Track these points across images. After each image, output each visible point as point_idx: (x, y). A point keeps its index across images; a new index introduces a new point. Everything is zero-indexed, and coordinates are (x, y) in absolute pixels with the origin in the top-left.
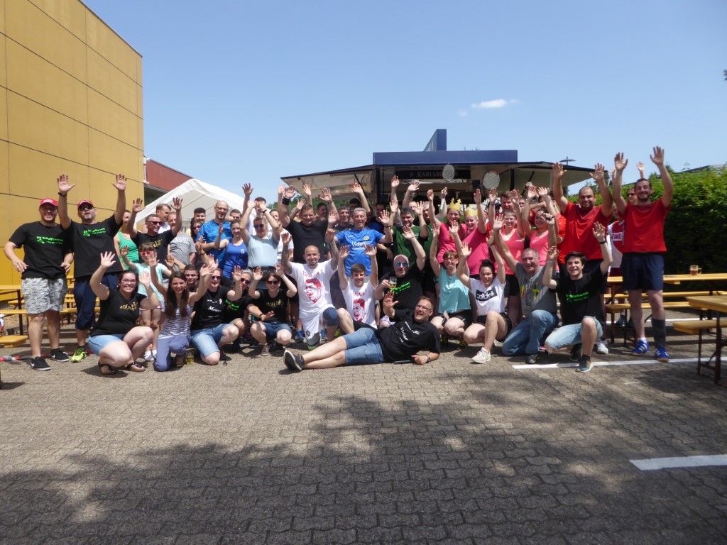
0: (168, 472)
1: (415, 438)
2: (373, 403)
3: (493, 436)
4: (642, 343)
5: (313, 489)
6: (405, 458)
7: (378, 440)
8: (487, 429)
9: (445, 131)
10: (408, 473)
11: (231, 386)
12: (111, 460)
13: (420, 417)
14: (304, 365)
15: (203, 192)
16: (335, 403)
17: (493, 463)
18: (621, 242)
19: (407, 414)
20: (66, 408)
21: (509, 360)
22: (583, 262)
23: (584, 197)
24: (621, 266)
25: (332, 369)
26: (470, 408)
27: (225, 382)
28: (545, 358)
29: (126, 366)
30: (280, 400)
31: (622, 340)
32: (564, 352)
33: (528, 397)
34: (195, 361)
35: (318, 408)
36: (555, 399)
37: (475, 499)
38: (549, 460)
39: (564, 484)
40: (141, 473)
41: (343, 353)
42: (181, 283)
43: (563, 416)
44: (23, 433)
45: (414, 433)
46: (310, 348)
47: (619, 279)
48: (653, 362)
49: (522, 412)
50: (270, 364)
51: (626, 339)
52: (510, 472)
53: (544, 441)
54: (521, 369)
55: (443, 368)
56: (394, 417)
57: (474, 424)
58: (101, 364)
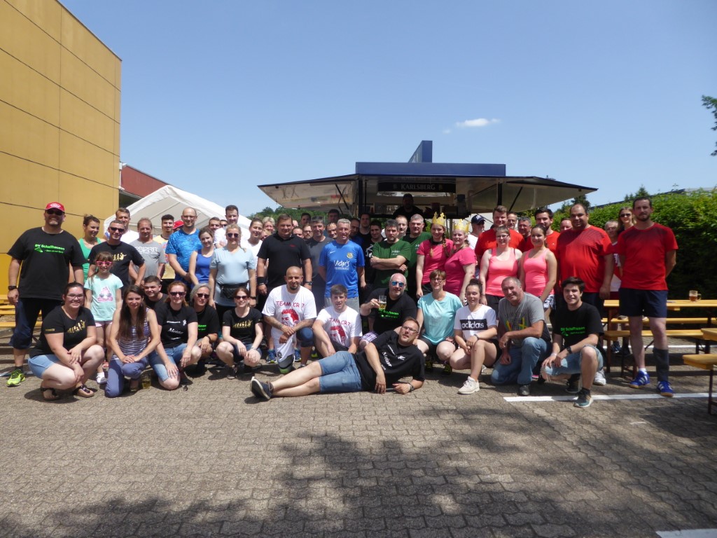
1: (398, 494)
2: (349, 443)
3: (490, 493)
4: (641, 374)
6: (385, 523)
7: (354, 496)
8: (481, 482)
9: (430, 143)
11: (188, 417)
13: (402, 464)
14: (273, 393)
15: (179, 200)
16: (305, 442)
19: (388, 460)
21: (499, 391)
26: (460, 453)
27: (183, 413)
28: (539, 388)
30: (242, 438)
31: (618, 369)
33: (525, 438)
35: (286, 449)
38: (560, 530)
41: (317, 380)
42: (137, 299)
43: (567, 465)
45: (397, 486)
46: (282, 370)
47: (615, 303)
48: (656, 396)
51: (623, 369)
53: (551, 501)
54: (514, 402)
55: (427, 398)
56: (373, 462)
57: (467, 475)
58: (44, 387)
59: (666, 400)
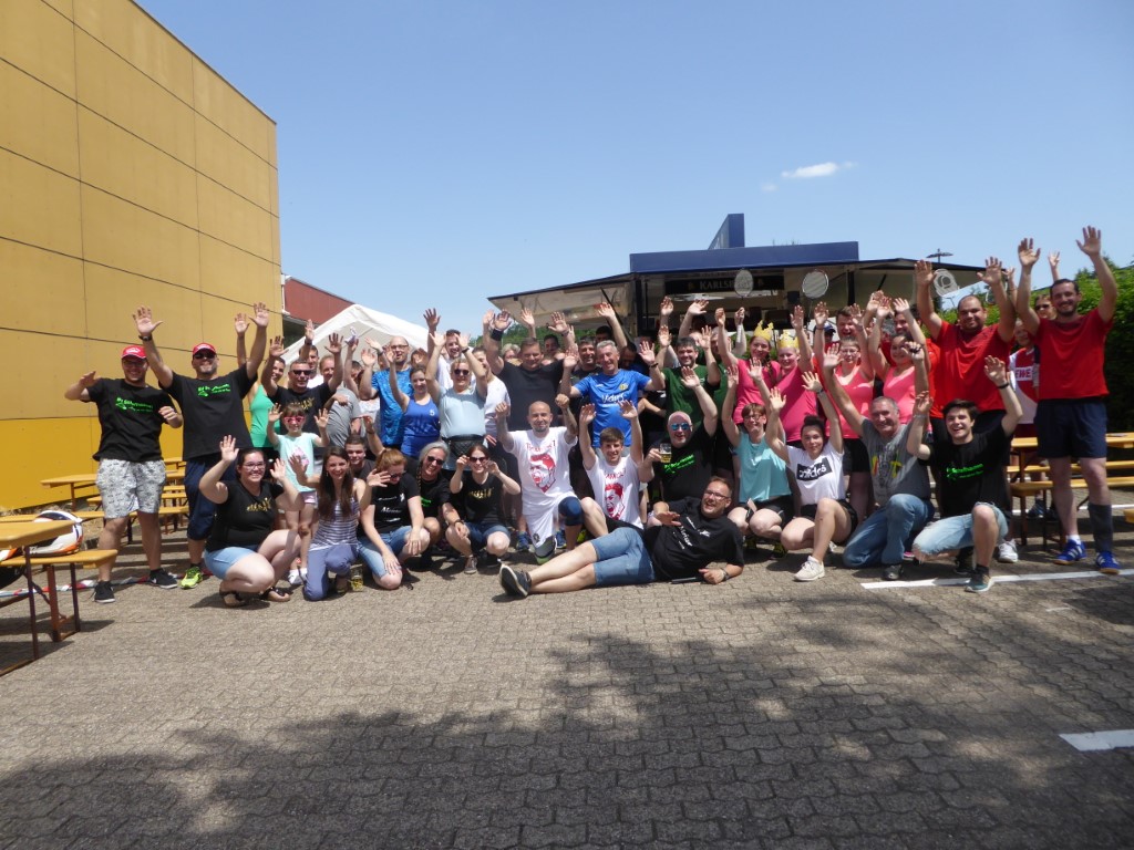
0: (329, 755)
1: (709, 700)
2: (640, 645)
3: (833, 697)
4: (1072, 544)
5: (550, 782)
6: (693, 731)
7: (650, 705)
8: (823, 685)
9: (741, 217)
10: (700, 756)
11: (421, 621)
12: (244, 738)
13: (714, 667)
14: (532, 588)
15: (371, 325)
16: (581, 646)
17: (835, 739)
18: (1031, 382)
19: (694, 663)
20: (175, 659)
21: (856, 575)
22: (972, 416)
23: (965, 312)
24: (1035, 419)
25: (574, 593)
26: (795, 652)
27: (412, 616)
28: (914, 570)
29: (262, 593)
30: (496, 643)
31: (1039, 540)
32: (943, 560)
33: (888, 633)
34: (364, 584)
35: (555, 654)
36: (932, 637)
37: (808, 797)
38: (927, 735)
39: (953, 773)
40: (289, 757)
41: (591, 568)
42: (341, 464)
43: (946, 663)
44: (113, 698)
45: (707, 692)
46: (539, 560)
47: (1032, 442)
48: (1094, 574)
49: (879, 657)
50: (477, 587)
51: (1045, 538)
52: (863, 753)
53: (918, 704)
54: (875, 589)
55: (749, 588)
56: (675, 667)
57: (803, 678)
58: (223, 590)
59: (1108, 579)
